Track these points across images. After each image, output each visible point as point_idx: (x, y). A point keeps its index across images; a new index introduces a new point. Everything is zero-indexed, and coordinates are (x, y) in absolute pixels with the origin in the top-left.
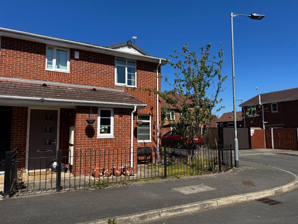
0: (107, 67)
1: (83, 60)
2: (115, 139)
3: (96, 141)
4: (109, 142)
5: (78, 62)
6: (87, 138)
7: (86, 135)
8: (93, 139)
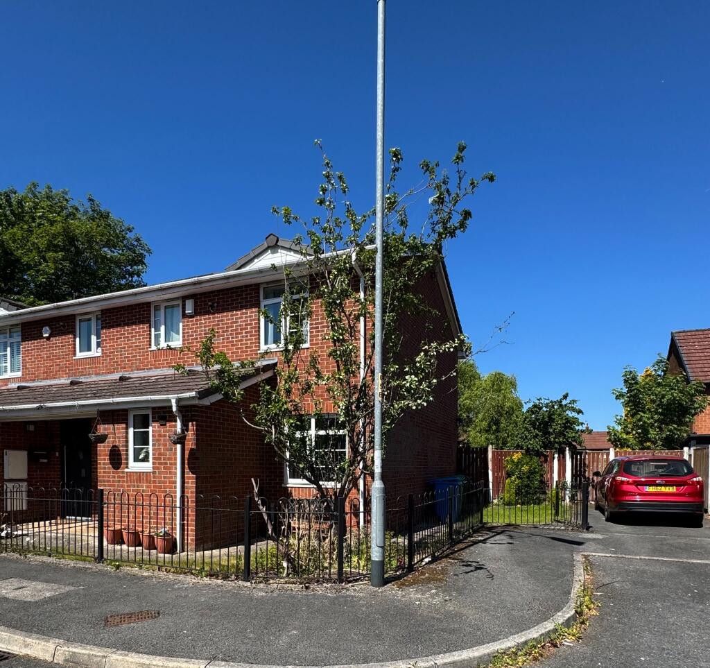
0: (243, 314)
1: (201, 314)
2: (154, 473)
3: (123, 477)
4: (143, 479)
5: (192, 321)
6: (112, 470)
7: (111, 464)
8: (119, 473)
